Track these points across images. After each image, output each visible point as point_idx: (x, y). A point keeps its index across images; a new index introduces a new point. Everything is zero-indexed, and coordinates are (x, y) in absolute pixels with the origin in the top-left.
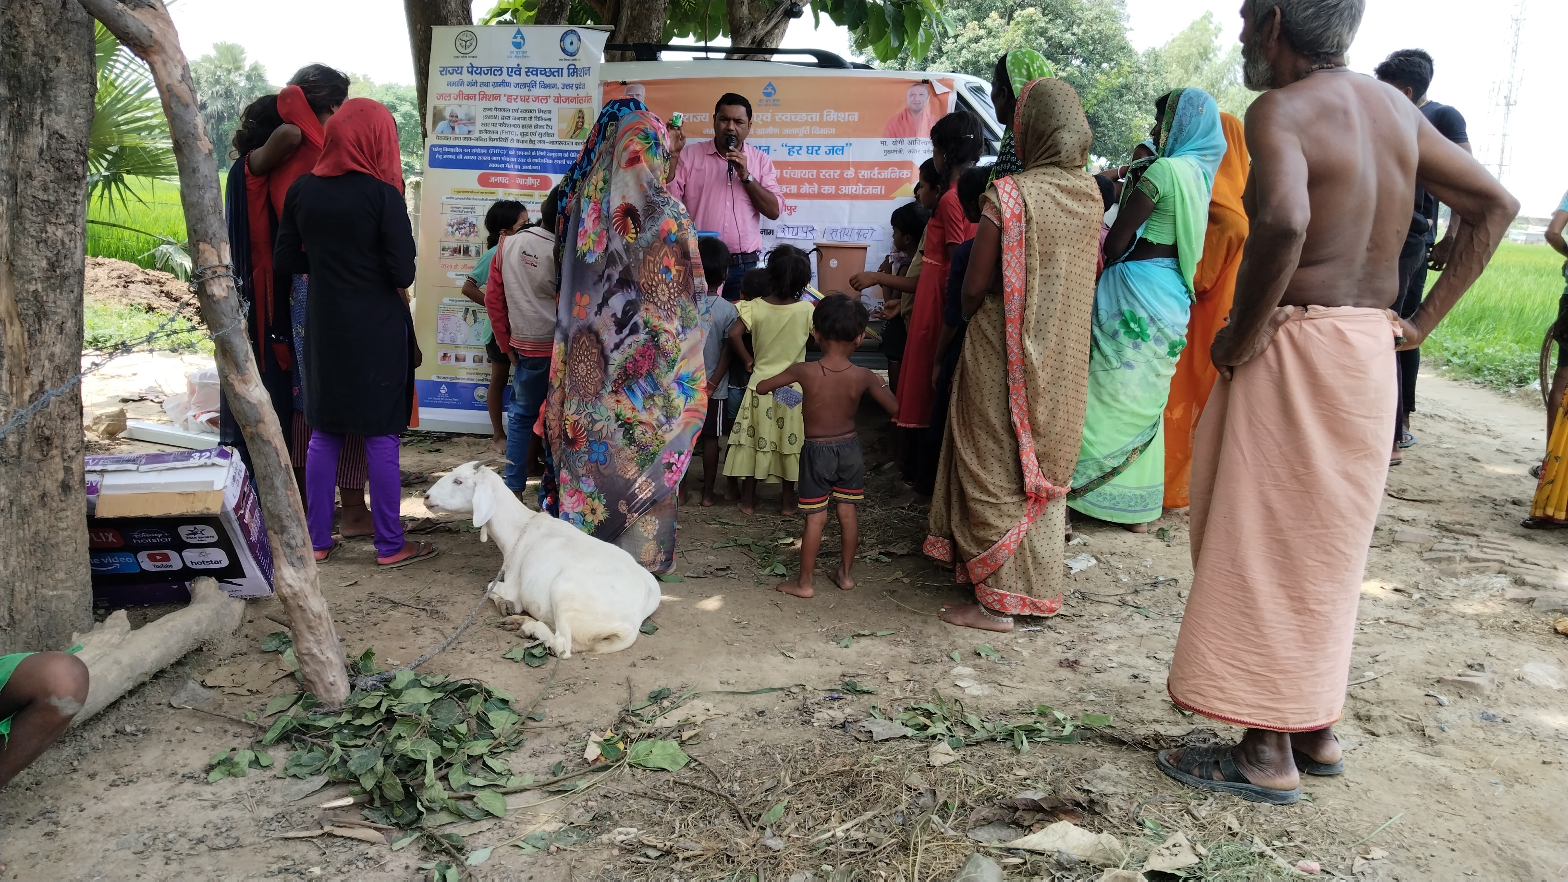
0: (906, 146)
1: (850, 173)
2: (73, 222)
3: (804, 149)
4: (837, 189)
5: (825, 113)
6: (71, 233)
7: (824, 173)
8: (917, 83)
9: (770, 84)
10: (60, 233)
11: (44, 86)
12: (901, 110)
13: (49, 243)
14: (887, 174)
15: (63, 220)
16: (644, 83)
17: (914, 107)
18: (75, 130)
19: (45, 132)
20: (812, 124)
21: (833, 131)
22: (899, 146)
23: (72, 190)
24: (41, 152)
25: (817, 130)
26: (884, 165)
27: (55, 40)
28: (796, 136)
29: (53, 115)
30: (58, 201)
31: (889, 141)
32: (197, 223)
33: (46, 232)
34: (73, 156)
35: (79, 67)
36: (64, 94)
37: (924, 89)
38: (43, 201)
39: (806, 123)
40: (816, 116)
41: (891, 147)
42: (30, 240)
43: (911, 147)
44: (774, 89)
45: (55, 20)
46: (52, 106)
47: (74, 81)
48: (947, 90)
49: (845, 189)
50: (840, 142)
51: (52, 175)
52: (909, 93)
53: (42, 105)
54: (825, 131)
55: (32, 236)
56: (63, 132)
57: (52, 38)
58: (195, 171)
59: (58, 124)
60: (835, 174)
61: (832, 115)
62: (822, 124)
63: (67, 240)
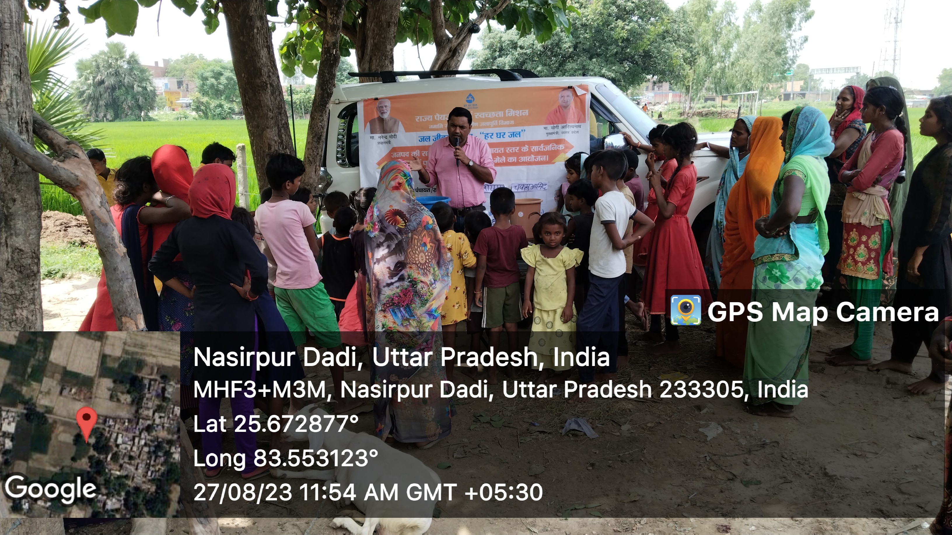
0: (560, 130)
1: (525, 149)
2: (34, 303)
3: (495, 135)
4: (518, 159)
5: (507, 111)
6: (33, 311)
7: (509, 150)
8: (565, 89)
9: (470, 95)
10: (25, 313)
11: (6, 219)
12: (556, 107)
13: (18, 321)
14: (549, 148)
15: (27, 304)
16: (390, 98)
17: (564, 104)
18: (30, 244)
19: (9, 250)
20: (499, 119)
21: (512, 122)
22: (556, 130)
23: (31, 283)
24: (8, 263)
25: (502, 122)
26: (547, 142)
27: (12, 187)
28: (489, 127)
29: (14, 237)
30: (22, 293)
31: (549, 127)
32: (119, 305)
33: (16, 315)
34: (29, 261)
35: (29, 202)
36: (20, 222)
37: (569, 93)
38: (11, 295)
39: (495, 119)
40: (501, 114)
41: (550, 130)
42: (5, 322)
43: (564, 130)
44: (473, 98)
45: (10, 174)
46: (13, 232)
47: (26, 212)
48: (585, 92)
49: (523, 159)
50: (518, 129)
51: (17, 276)
52: (560, 95)
53: (6, 232)
54: (507, 123)
55: (6, 319)
56: (22, 247)
57: (9, 186)
58: (115, 269)
59: (17, 243)
60: (516, 149)
61: (511, 113)
62: (505, 118)
63: (30, 317)
